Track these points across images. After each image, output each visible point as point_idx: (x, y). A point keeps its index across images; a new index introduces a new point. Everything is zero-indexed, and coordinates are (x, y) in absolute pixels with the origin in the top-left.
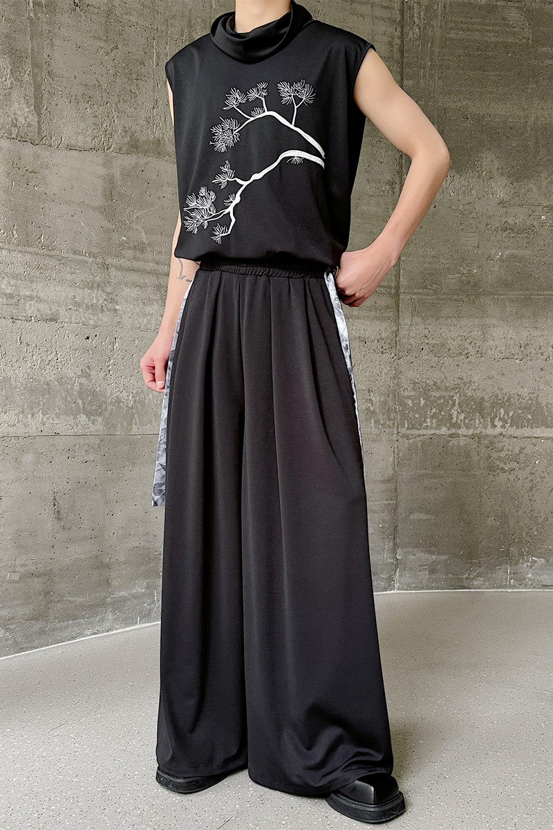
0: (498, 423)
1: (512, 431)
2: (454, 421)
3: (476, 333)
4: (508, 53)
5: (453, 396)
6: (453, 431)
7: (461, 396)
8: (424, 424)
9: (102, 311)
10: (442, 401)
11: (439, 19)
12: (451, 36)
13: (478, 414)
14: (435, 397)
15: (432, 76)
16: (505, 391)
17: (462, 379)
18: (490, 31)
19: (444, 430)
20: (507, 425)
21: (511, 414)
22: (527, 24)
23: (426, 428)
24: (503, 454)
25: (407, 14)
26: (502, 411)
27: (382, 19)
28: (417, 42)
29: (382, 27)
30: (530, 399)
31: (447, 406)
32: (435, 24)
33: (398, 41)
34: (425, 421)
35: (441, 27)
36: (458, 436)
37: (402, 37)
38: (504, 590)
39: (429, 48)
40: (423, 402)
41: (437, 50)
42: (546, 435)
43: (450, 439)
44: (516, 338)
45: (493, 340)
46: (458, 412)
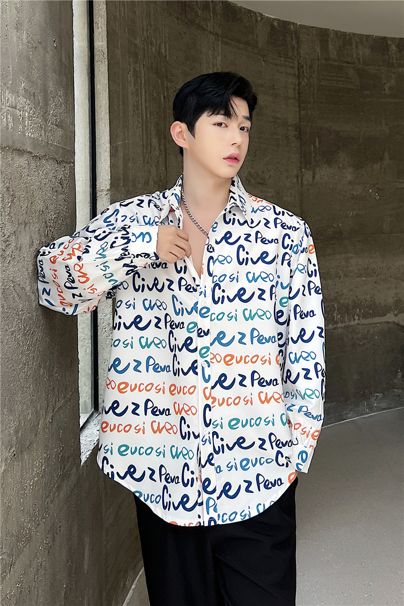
0: (356, 318)
1: (363, 321)
4: (349, 94)
5: (334, 306)
6: (334, 326)
7: (338, 304)
10: (329, 309)
11: (316, 73)
12: (322, 83)
13: (346, 314)
15: (314, 108)
16: (359, 297)
18: (339, 81)
20: (361, 318)
21: (362, 311)
22: (358, 77)
24: (359, 336)
25: (301, 71)
26: (358, 310)
27: (290, 74)
28: (305, 88)
29: (290, 79)
30: (371, 301)
31: (331, 312)
32: (314, 77)
33: (297, 87)
35: (317, 77)
37: (299, 85)
38: (363, 416)
39: (312, 91)
41: (315, 92)
42: (379, 321)
43: (334, 331)
45: (352, 267)
46: (337, 315)
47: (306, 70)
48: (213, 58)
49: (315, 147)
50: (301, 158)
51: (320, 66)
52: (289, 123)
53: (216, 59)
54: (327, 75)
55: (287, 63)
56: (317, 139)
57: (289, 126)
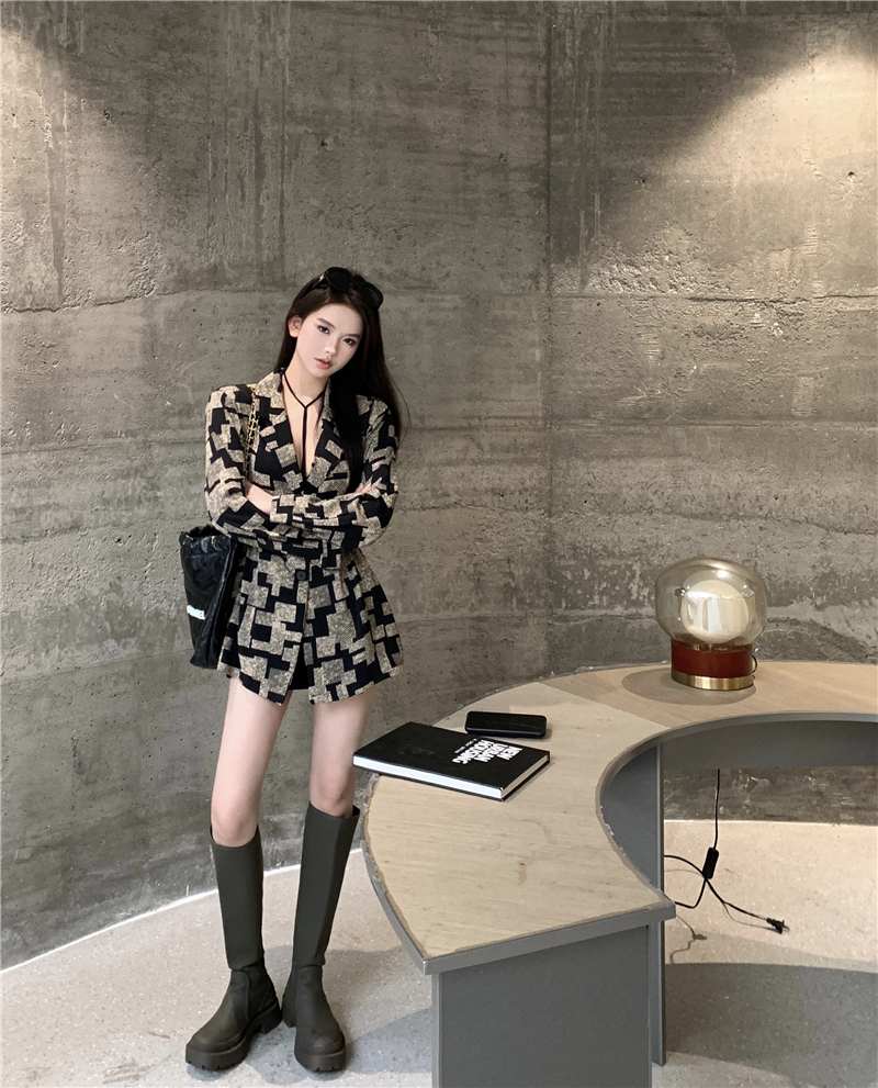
3: (665, 479)
4: (701, 88)
5: (631, 566)
6: (633, 610)
7: (643, 565)
8: (591, 603)
9: (140, 502)
10: (616, 572)
11: (602, 45)
12: (619, 69)
14: (605, 566)
15: (591, 127)
17: (644, 541)
18: (675, 59)
19: (620, 610)
22: (729, 46)
23: (594, 607)
25: (555, 44)
27: (521, 56)
28: (568, 83)
29: (520, 67)
31: (623, 579)
32: (595, 55)
33: (542, 84)
34: (591, 598)
35: (604, 57)
36: (640, 617)
37: (547, 78)
39: (587, 88)
40: (587, 574)
41: (597, 90)
43: (628, 620)
44: (721, 485)
45: (689, 488)
46: (639, 586)
47: (573, 41)
48: (260, 39)
49: (590, 215)
50: (548, 238)
51: (614, 29)
52: (513, 165)
53: (273, 40)
54: (635, 50)
55: (513, 32)
56: (597, 196)
57: (511, 171)
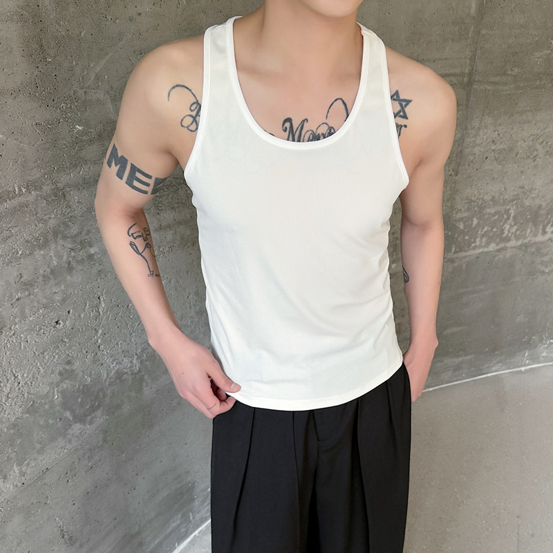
2: (504, 235)
5: (509, 209)
6: (502, 245)
7: (517, 207)
8: (473, 245)
13: (531, 224)
17: (523, 187)
19: (493, 247)
23: (475, 248)
31: (501, 221)
34: (474, 241)
36: (505, 249)
40: (475, 222)
